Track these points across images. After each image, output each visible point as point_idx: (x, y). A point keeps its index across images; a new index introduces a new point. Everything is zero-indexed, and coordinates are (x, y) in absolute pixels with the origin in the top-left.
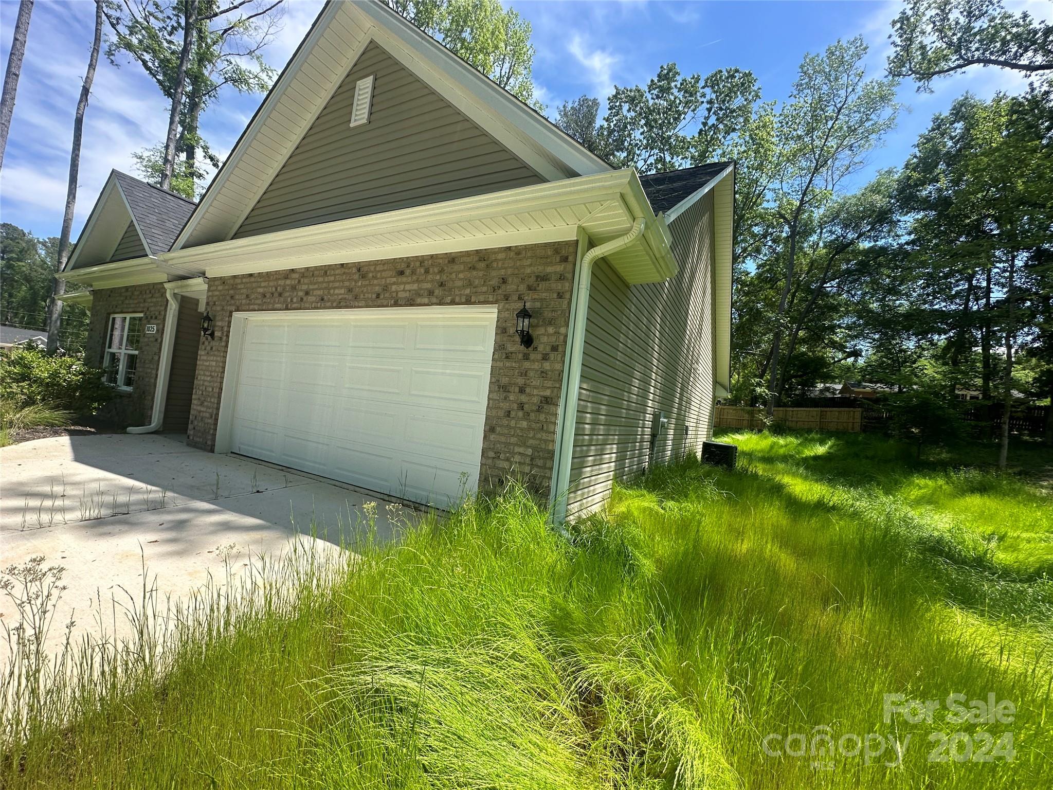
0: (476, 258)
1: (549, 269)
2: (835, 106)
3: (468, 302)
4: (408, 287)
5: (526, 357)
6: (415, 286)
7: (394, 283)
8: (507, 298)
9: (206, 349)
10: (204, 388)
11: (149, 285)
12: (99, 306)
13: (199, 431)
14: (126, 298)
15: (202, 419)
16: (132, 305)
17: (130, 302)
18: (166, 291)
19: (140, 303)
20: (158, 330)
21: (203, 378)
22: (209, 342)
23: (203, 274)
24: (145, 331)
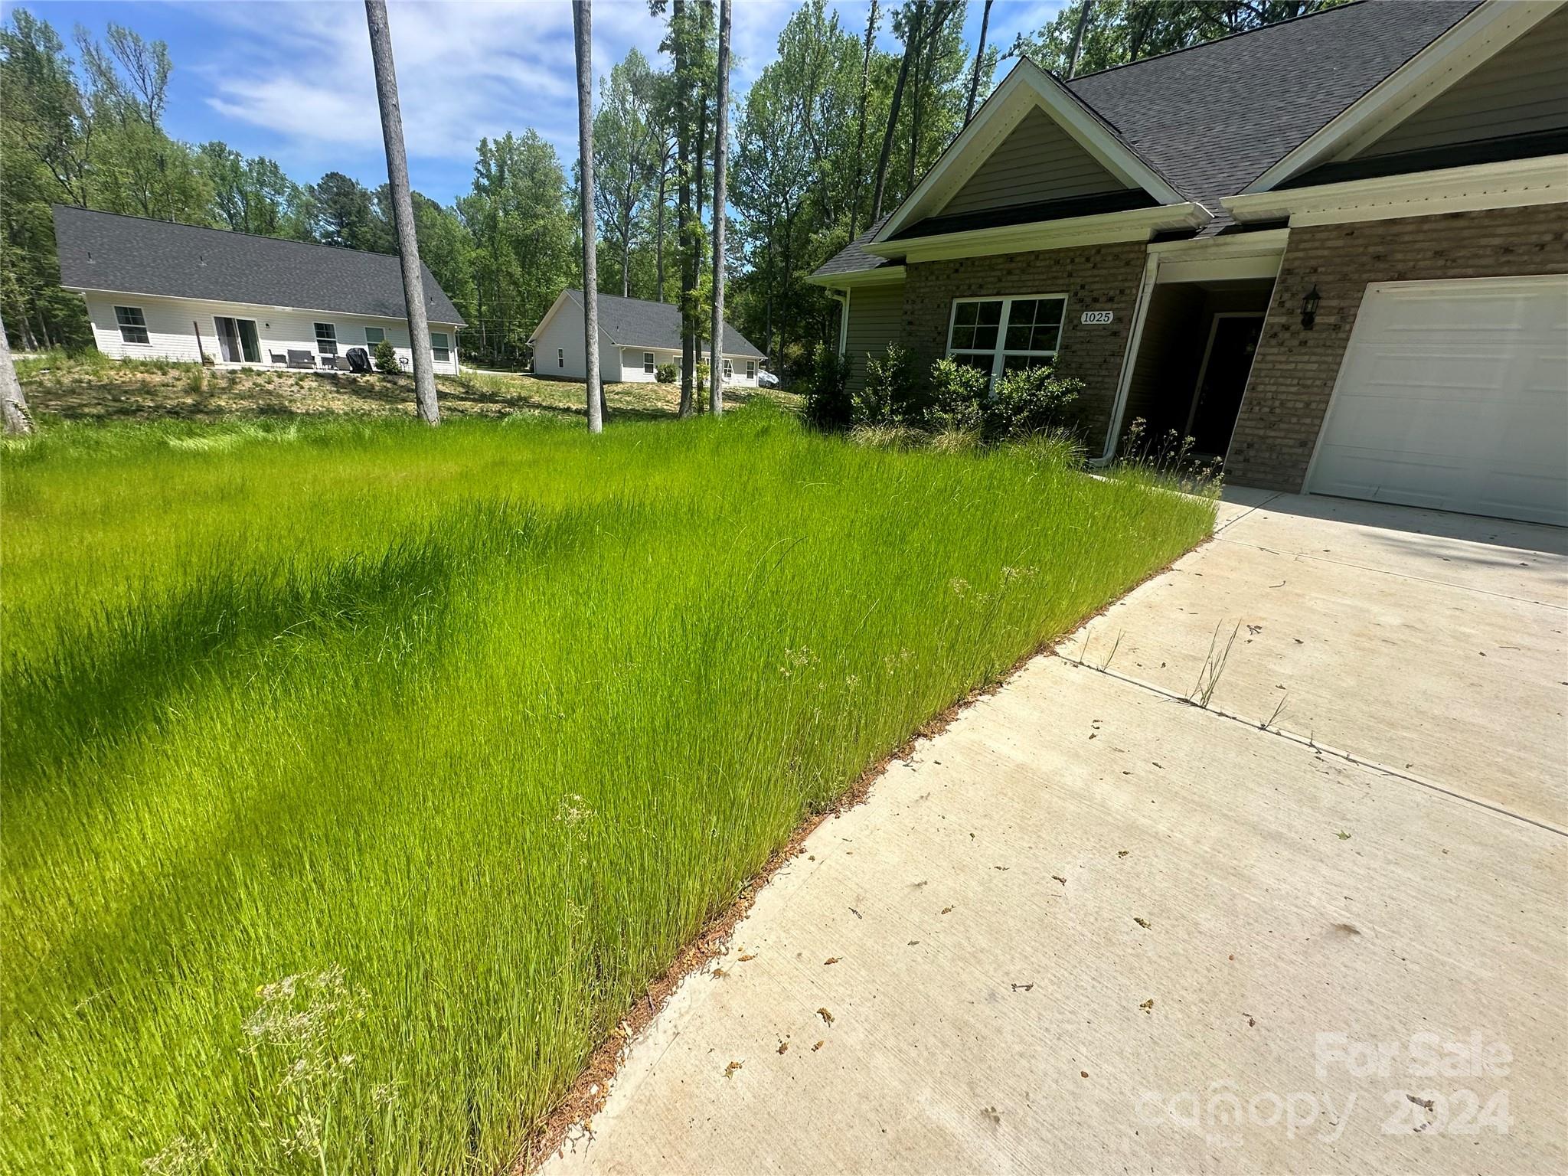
9: (1281, 344)
10: (1277, 403)
11: (1083, 248)
12: (926, 286)
13: (1263, 464)
14: (1010, 273)
15: (1272, 448)
16: (1030, 284)
17: (1024, 277)
18: (1146, 256)
19: (1055, 278)
20: (1118, 320)
21: (1274, 388)
22: (1294, 334)
23: (1281, 223)
24: (1075, 322)
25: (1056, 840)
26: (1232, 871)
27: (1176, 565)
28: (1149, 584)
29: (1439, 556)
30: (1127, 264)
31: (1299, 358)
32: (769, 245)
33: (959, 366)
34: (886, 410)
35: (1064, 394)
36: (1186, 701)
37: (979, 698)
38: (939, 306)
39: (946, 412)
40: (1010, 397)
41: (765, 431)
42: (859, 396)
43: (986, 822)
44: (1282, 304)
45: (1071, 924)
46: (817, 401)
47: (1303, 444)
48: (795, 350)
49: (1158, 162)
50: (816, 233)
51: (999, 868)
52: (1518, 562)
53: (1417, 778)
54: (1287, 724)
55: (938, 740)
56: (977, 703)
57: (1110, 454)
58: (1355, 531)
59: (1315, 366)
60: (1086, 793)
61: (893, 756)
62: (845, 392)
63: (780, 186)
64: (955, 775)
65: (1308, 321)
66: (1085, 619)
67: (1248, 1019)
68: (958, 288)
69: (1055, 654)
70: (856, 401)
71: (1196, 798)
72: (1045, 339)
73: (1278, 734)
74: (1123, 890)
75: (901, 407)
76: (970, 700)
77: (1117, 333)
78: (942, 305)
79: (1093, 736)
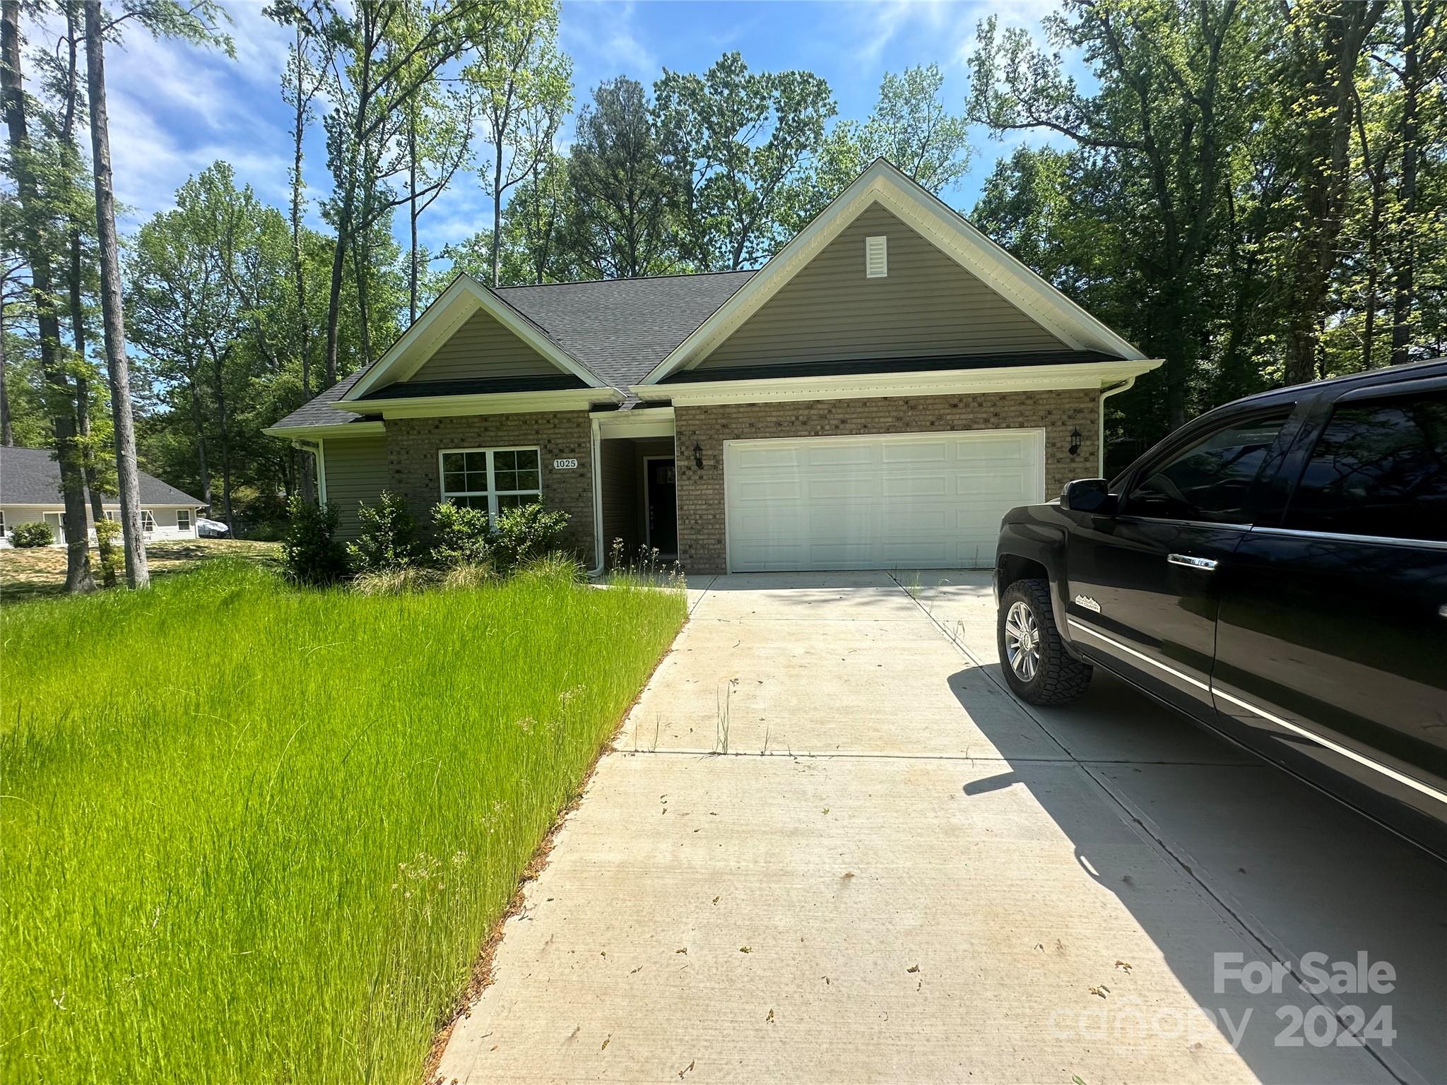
0: (1024, 397)
1: (1082, 406)
2: (919, 140)
3: (1021, 426)
4: (963, 416)
5: (1073, 461)
6: (971, 416)
7: (948, 414)
8: (1053, 424)
9: (689, 479)
10: (698, 517)
11: (543, 414)
12: (408, 440)
13: (701, 558)
14: (486, 429)
15: (703, 547)
16: (506, 438)
17: (500, 434)
18: (590, 421)
19: (526, 434)
20: (582, 465)
21: (693, 507)
22: (694, 472)
23: (667, 403)
24: (550, 467)
25: (668, 916)
26: (781, 873)
27: (674, 647)
28: (661, 668)
29: (806, 602)
30: (578, 425)
31: (702, 487)
32: (192, 386)
33: (459, 508)
34: (390, 554)
35: (555, 524)
36: (714, 753)
37: (567, 817)
38: (425, 456)
39: (454, 550)
40: (511, 531)
41: (234, 597)
42: (355, 544)
43: (609, 934)
44: (682, 453)
45: (702, 985)
46: (300, 554)
47: (720, 542)
48: (247, 494)
49: (580, 356)
50: (258, 376)
51: (635, 971)
52: (838, 597)
53: (846, 754)
54: (775, 746)
55: (544, 876)
56: (567, 823)
57: (601, 566)
58: (763, 595)
59: (711, 492)
60: (675, 863)
61: (506, 916)
62: (335, 540)
63: (200, 327)
64: (569, 903)
65: (699, 464)
66: (627, 711)
67: (825, 980)
68: (441, 441)
69: (614, 750)
70: (352, 549)
71: (744, 828)
72: (528, 481)
73: (772, 755)
74: (725, 932)
75: (405, 550)
76: (560, 822)
77: (583, 472)
78: (429, 456)
79: (665, 811)
